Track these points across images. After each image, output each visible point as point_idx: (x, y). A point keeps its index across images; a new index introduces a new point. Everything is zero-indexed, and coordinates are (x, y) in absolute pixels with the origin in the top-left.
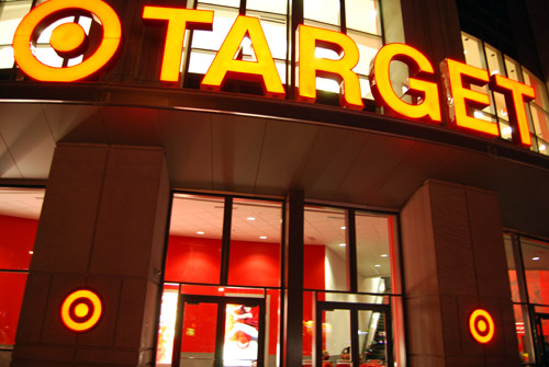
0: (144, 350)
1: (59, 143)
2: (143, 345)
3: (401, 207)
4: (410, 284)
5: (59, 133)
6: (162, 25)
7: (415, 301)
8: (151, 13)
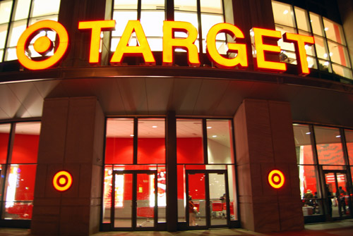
0: (94, 198)
1: (45, 99)
2: (93, 196)
3: (234, 115)
4: (238, 158)
5: (44, 94)
6: (89, 31)
7: (240, 168)
8: (83, 25)
